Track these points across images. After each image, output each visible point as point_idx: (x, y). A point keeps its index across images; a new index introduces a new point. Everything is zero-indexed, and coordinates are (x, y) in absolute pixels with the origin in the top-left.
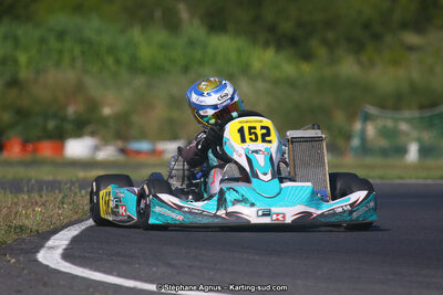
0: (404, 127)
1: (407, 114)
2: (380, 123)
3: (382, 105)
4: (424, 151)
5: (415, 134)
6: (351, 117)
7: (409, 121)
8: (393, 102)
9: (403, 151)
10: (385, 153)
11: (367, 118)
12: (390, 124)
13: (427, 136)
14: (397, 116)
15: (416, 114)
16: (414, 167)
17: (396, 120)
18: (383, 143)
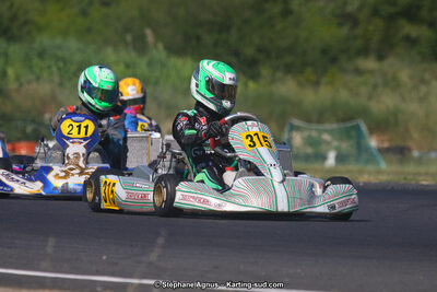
0: (326, 137)
1: (328, 126)
2: (306, 134)
3: (309, 121)
4: (340, 158)
5: (336, 143)
6: (281, 128)
7: (330, 132)
8: (318, 116)
9: (324, 158)
10: (307, 158)
11: (293, 128)
12: (314, 134)
13: (345, 146)
14: (321, 127)
15: (334, 126)
16: (331, 170)
17: (320, 132)
18: (309, 150)
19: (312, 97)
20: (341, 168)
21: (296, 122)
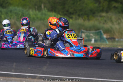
0: (92, 35)
1: (92, 32)
2: (86, 34)
3: (87, 30)
4: (96, 41)
5: (94, 37)
6: (79, 32)
9: (91, 40)
10: (86, 41)
11: (82, 32)
12: (88, 34)
13: (97, 37)
14: (90, 32)
15: (94, 32)
16: (93, 44)
18: (87, 38)
19: (88, 24)
20: (96, 43)
21: (83, 31)
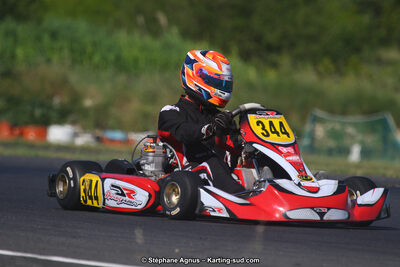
0: (350, 130)
1: (351, 119)
2: (330, 126)
3: (331, 111)
4: (366, 153)
5: (360, 137)
6: (303, 120)
7: (355, 125)
8: (341, 108)
9: (346, 151)
10: (330, 152)
11: (316, 120)
12: (338, 127)
13: (372, 140)
15: (358, 119)
16: (357, 166)
17: (344, 124)
18: (332, 144)
21: (320, 113)
